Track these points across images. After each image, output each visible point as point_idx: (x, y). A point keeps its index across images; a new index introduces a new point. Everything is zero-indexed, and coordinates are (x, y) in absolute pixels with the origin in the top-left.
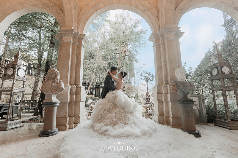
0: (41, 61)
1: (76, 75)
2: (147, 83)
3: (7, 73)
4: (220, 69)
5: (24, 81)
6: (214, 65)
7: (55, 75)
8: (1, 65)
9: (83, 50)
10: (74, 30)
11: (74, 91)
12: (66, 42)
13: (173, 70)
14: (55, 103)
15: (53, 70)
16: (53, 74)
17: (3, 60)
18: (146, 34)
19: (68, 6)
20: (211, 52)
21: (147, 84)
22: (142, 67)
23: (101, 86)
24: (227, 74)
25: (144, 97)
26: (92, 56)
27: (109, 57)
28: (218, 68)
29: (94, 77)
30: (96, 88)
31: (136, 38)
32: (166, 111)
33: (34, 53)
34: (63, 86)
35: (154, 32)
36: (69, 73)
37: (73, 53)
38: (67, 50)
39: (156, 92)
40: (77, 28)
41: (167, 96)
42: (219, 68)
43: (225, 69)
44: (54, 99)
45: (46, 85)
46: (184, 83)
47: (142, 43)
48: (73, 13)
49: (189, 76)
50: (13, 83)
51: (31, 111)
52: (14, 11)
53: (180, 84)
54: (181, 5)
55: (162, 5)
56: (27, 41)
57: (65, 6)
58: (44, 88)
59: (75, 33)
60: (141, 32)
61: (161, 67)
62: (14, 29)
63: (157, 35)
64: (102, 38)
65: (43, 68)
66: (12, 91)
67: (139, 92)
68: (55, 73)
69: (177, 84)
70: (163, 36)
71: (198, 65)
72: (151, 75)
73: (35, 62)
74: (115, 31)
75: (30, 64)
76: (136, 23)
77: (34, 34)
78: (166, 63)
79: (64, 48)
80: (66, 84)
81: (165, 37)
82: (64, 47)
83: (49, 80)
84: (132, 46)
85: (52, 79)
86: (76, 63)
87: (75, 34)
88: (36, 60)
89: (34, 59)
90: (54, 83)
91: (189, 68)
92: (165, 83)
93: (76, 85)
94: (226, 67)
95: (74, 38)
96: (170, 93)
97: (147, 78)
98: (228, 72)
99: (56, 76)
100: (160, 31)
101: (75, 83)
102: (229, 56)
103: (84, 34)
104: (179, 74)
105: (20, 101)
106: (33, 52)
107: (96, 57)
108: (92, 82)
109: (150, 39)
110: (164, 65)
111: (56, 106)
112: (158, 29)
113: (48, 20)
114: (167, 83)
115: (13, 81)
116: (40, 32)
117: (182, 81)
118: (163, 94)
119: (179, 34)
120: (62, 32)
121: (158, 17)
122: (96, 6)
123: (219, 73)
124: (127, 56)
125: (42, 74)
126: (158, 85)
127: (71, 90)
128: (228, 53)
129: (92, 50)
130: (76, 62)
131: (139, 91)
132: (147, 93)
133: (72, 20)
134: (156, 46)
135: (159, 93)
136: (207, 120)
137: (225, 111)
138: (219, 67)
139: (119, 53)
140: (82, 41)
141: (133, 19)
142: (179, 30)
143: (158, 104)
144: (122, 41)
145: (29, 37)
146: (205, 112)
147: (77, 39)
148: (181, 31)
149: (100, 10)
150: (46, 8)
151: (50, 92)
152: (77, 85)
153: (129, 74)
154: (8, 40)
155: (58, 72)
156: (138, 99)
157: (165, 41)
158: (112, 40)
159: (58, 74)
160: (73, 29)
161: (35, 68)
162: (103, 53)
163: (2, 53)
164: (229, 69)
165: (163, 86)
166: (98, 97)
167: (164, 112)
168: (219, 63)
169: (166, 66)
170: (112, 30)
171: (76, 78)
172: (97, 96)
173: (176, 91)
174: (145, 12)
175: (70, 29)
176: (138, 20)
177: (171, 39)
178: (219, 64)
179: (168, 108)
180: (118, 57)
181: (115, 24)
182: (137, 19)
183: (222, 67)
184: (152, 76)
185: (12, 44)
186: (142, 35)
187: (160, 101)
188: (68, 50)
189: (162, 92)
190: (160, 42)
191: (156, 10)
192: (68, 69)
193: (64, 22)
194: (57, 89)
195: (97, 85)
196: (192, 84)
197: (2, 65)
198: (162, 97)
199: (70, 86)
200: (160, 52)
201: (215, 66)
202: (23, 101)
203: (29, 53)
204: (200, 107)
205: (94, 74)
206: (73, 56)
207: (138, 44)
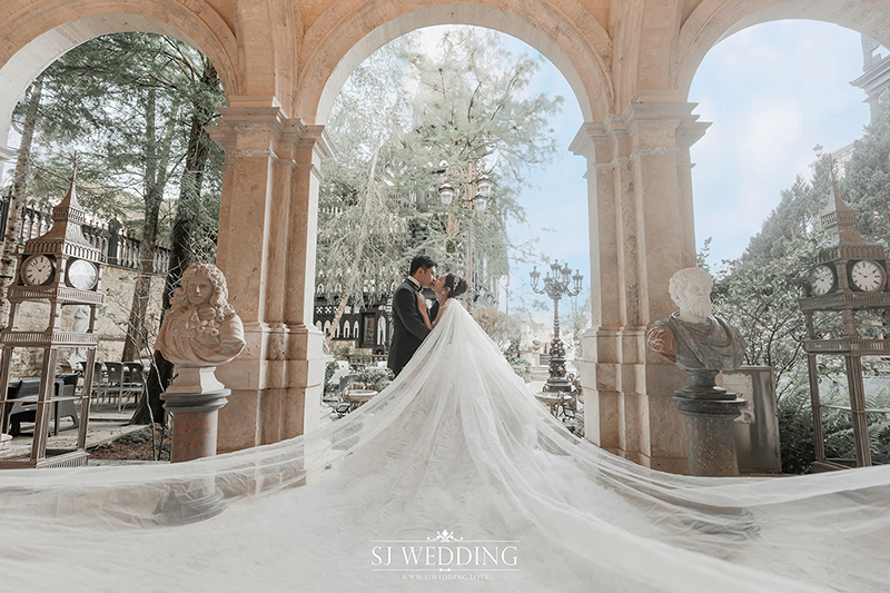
0: (157, 213)
1: (288, 286)
2: (556, 303)
3: (29, 274)
4: (845, 272)
5: (93, 307)
6: (823, 254)
7: (207, 291)
8: (7, 230)
9: (314, 184)
10: (281, 110)
11: (283, 348)
12: (249, 155)
13: (662, 275)
14: (211, 398)
15: (202, 272)
16: (202, 287)
17: (14, 212)
18: (557, 112)
19: (254, 10)
20: (807, 189)
21: (556, 306)
22: (537, 240)
23: (380, 308)
24: (870, 292)
25: (541, 351)
26: (348, 194)
27: (413, 198)
28: (838, 267)
29: (358, 273)
30: (363, 314)
31: (520, 128)
32: (628, 432)
33: (130, 183)
34: (240, 335)
35: (591, 121)
36: (263, 278)
37: (277, 198)
38: (254, 188)
39: (594, 354)
40: (294, 99)
41: (634, 373)
42: (841, 269)
43: (862, 270)
44: (209, 382)
45: (176, 331)
46: (703, 331)
47: (540, 146)
48: (275, 39)
49: (721, 292)
50: (53, 316)
51: (124, 400)
52: (45, 29)
53: (686, 332)
54: (701, 13)
55: (628, 12)
56: (100, 137)
57: (244, 11)
58: (169, 342)
59: (283, 119)
60: (540, 104)
61: (615, 259)
62: (51, 93)
63: (604, 131)
64: (388, 126)
65: (164, 240)
66: (50, 344)
67: (525, 333)
68: (208, 283)
69: (675, 332)
70: (626, 138)
71: (752, 239)
72: (574, 273)
73: (134, 216)
74: (438, 97)
75: (115, 225)
76: (520, 69)
77: (127, 108)
78: (635, 246)
79: (242, 180)
80: (249, 323)
81: (636, 142)
82: (244, 175)
83: (186, 308)
84: (502, 158)
85: (198, 307)
86: (289, 239)
87: (286, 126)
88: (138, 207)
89: (130, 207)
90: (205, 323)
91: (724, 262)
92: (629, 322)
93: (289, 324)
94: (867, 264)
95: (281, 140)
96: (648, 363)
97: (558, 284)
98: (876, 286)
99: (214, 292)
100: (617, 119)
101: (286, 314)
102: (876, 205)
103: (317, 123)
104: (687, 293)
105: (81, 367)
106: (125, 177)
107: (365, 199)
108: (349, 293)
109: (575, 148)
110: (626, 252)
111: (213, 408)
112: (607, 109)
113: (179, 55)
114: (635, 324)
115: (53, 309)
116: (152, 102)
117: (696, 321)
118: (619, 366)
119: (691, 130)
120: (235, 118)
121: (608, 58)
122: (367, 9)
123: (837, 289)
124: (481, 200)
125: (162, 262)
126: (600, 329)
127: (271, 341)
128: (873, 195)
129: (350, 172)
130: (289, 233)
131: (522, 331)
132: (556, 342)
133: (274, 67)
134: (600, 175)
135: (605, 359)
136: (779, 459)
137: (851, 430)
138: (840, 263)
139: (451, 188)
140: (314, 153)
141: (509, 54)
142: (693, 113)
143: (597, 401)
144: (464, 139)
145: (108, 124)
146: (774, 434)
147: (292, 146)
148: (698, 116)
149: (380, 28)
150: (171, 16)
151: (191, 355)
152: (292, 322)
153: (489, 267)
154: (28, 132)
155: (221, 276)
156: (522, 359)
157: (636, 157)
158: (426, 133)
159: (220, 284)
160: (275, 103)
161: (133, 240)
162: (390, 183)
163: (11, 183)
164: (877, 273)
165: (620, 333)
166: (371, 350)
167: (623, 435)
168: (842, 246)
169: (635, 257)
170: (429, 94)
171: (288, 296)
172: (368, 346)
173: (673, 358)
174: (561, 36)
175: (266, 104)
176: (530, 57)
177: (658, 149)
178: (842, 252)
179: (637, 420)
180: (447, 201)
181: (440, 70)
182: (527, 55)
183: (851, 265)
184: (574, 278)
185: (44, 150)
186: (542, 114)
187: (606, 392)
188: (258, 187)
189: (615, 356)
190: (615, 162)
191: (605, 32)
192: (260, 264)
193: (243, 77)
194: (220, 347)
195: (367, 306)
196: (733, 334)
197: (12, 229)
198: (615, 377)
199: (265, 328)
200: (614, 201)
201: (826, 259)
202: (93, 367)
203: (112, 184)
204: (755, 411)
205: (355, 265)
206: (278, 209)
207: (524, 148)
